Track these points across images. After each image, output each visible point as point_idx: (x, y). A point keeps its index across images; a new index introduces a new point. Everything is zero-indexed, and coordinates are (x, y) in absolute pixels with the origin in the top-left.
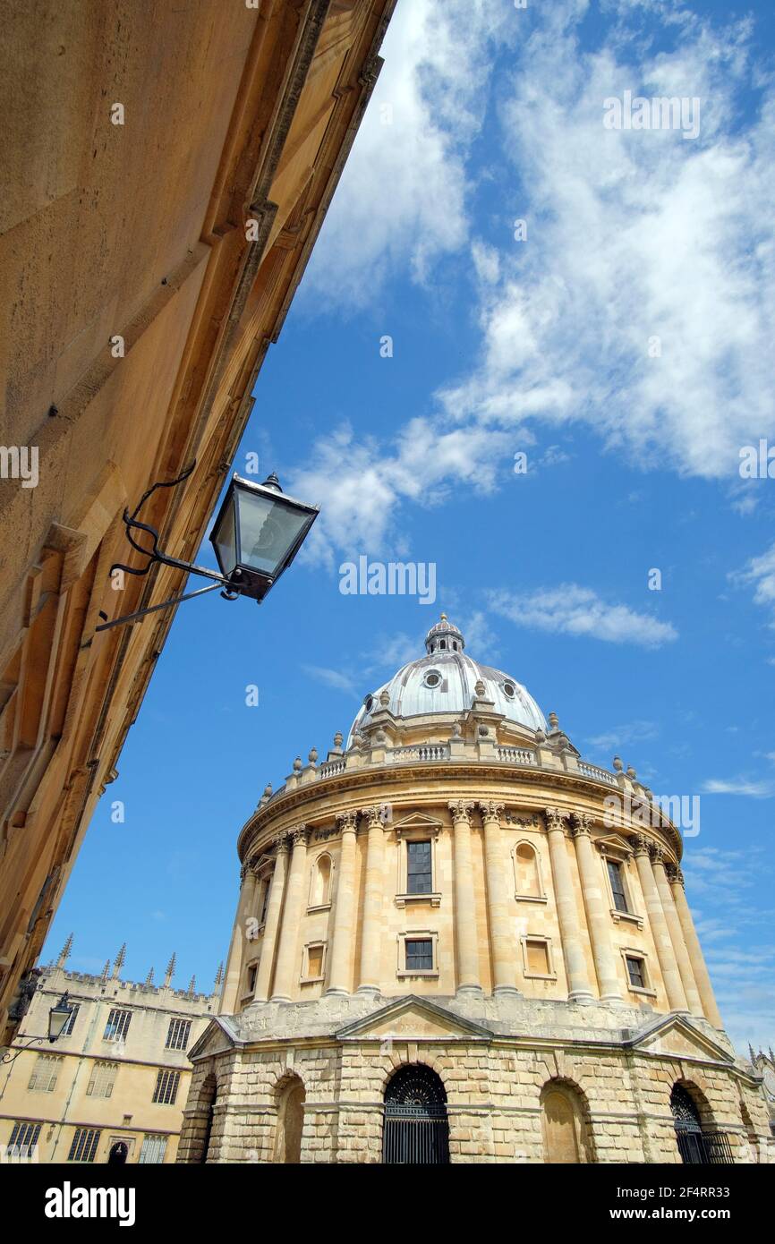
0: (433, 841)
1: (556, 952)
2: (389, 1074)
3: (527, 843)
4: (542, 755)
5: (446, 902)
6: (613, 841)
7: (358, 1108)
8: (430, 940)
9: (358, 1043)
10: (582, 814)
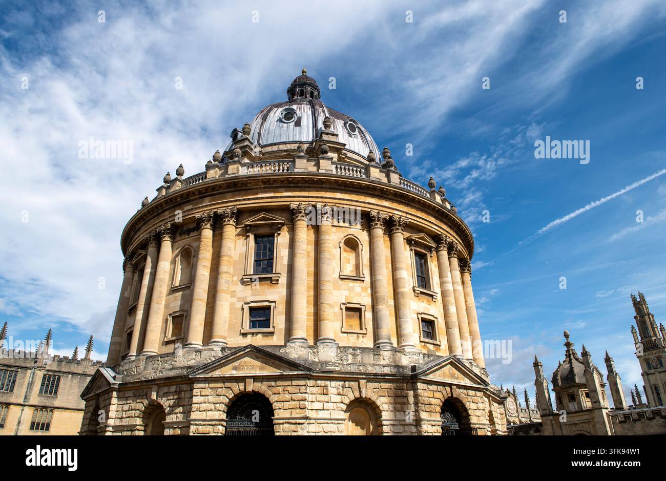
0: (276, 235)
1: (368, 315)
2: (230, 399)
3: (352, 237)
4: (371, 171)
5: (283, 280)
6: (421, 238)
7: (204, 423)
8: (269, 308)
9: (206, 380)
10: (399, 216)
